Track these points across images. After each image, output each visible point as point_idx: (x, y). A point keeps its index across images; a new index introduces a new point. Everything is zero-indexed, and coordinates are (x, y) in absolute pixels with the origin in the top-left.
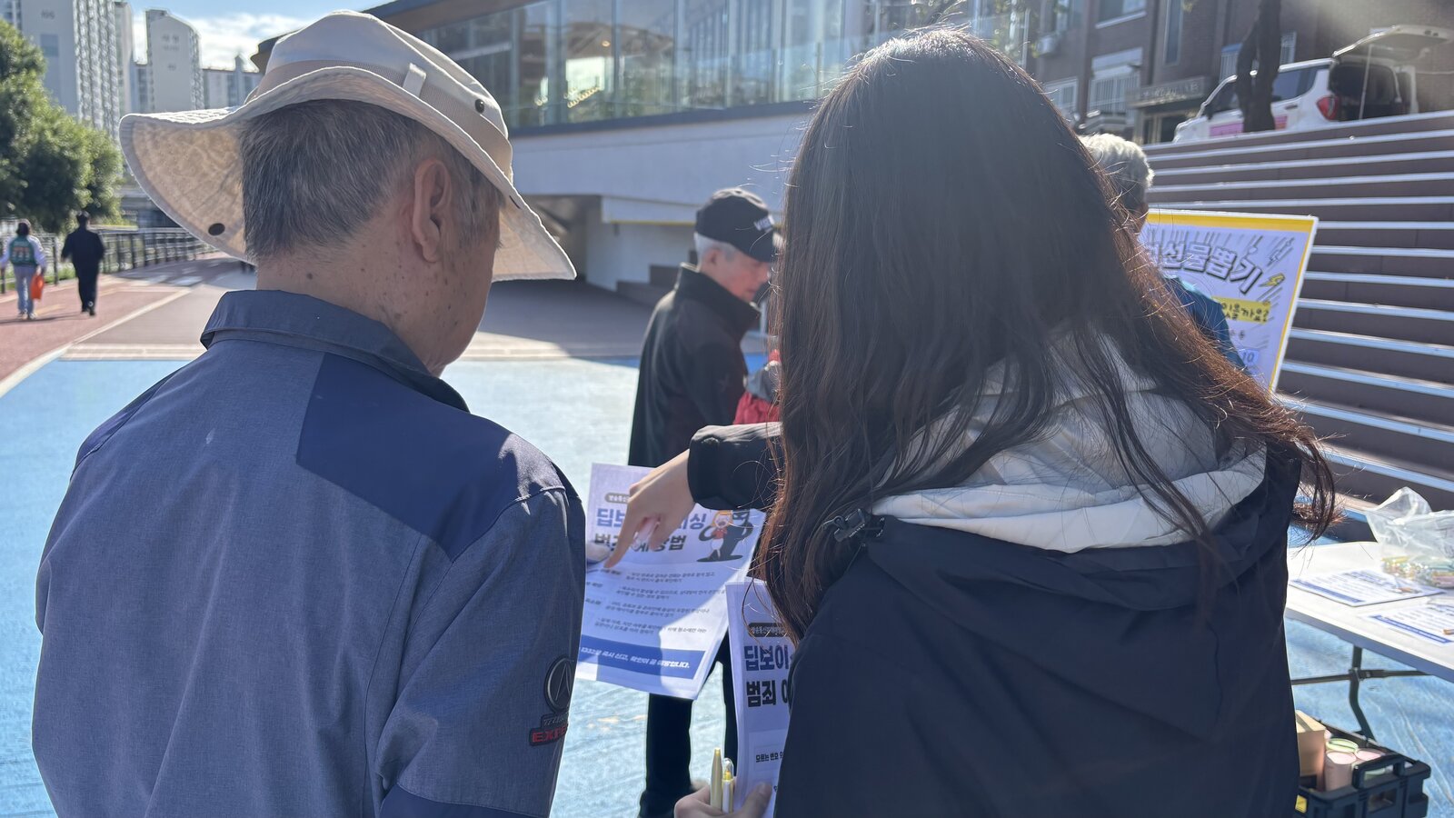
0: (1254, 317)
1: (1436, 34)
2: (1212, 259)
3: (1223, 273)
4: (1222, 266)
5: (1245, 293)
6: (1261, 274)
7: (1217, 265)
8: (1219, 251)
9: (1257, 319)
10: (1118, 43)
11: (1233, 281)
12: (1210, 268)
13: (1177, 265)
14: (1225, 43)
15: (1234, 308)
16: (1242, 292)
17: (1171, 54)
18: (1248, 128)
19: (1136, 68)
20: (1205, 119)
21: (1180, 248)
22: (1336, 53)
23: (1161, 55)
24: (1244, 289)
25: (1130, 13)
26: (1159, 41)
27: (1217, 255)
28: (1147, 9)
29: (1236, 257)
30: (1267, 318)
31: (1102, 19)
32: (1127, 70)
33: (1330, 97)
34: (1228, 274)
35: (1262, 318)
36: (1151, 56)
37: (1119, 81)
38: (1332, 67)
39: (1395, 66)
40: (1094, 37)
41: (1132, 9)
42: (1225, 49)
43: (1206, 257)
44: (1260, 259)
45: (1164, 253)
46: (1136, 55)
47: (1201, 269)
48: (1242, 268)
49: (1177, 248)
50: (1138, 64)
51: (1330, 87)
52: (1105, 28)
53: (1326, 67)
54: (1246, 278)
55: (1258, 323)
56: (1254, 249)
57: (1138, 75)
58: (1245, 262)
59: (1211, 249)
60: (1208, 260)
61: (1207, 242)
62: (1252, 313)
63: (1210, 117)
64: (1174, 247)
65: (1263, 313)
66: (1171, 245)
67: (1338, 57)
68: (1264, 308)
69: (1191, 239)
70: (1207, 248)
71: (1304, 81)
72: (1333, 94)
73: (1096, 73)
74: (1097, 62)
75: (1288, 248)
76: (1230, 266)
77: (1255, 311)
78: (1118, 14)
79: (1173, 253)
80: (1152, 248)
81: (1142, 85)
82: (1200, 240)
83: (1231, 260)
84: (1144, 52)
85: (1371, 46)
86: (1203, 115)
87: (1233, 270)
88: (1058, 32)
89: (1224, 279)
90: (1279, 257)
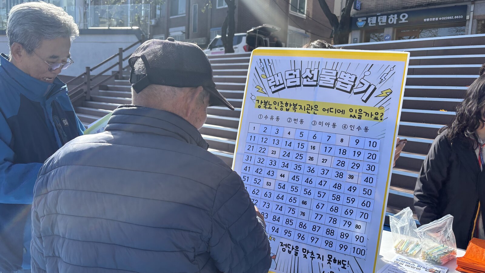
0: (373, 117)
1: (275, 28)
2: (339, 79)
3: (349, 88)
4: (347, 84)
5: (365, 101)
6: (375, 89)
7: (342, 83)
8: (343, 74)
9: (376, 119)
10: (177, 24)
11: (355, 93)
12: (338, 85)
13: (315, 83)
14: (211, 28)
15: (358, 112)
16: (363, 100)
17: (195, 30)
18: (226, 52)
19: (184, 33)
20: (209, 50)
21: (315, 73)
22: (248, 32)
23: (191, 29)
24: (364, 99)
25: (180, 15)
26: (190, 25)
27: (342, 76)
28: (186, 14)
29: (356, 78)
30: (383, 117)
31: (172, 15)
32: (180, 33)
33: (247, 46)
34: (352, 89)
35: (379, 118)
36: (188, 29)
37: (178, 37)
38: (247, 36)
39: (264, 38)
40: (169, 21)
41: (181, 13)
42: (211, 29)
43: (335, 78)
44: (373, 79)
45: (304, 76)
46: (183, 28)
47: (332, 86)
48: (361, 85)
49: (312, 72)
50: (184, 31)
51: (247, 42)
52: (173, 18)
53: (245, 36)
54: (365, 91)
55: (376, 121)
56: (369, 73)
57: (184, 35)
58: (362, 81)
59: (337, 73)
60: (336, 80)
61: (334, 69)
62: (372, 115)
63: (211, 50)
64: (311, 71)
65: (380, 115)
66: (308, 71)
67: (248, 33)
68: (380, 112)
69: (322, 66)
70: (335, 73)
71: (239, 39)
72: (248, 45)
73: (171, 33)
74: (171, 30)
75: (392, 72)
76: (353, 84)
77: (373, 114)
78: (177, 14)
79: (311, 76)
80: (294, 73)
81: (186, 39)
82: (329, 66)
83: (353, 80)
84: (186, 27)
85: (258, 30)
86: (209, 49)
87: (355, 87)
88: (157, 18)
89: (350, 92)
90: (386, 78)
